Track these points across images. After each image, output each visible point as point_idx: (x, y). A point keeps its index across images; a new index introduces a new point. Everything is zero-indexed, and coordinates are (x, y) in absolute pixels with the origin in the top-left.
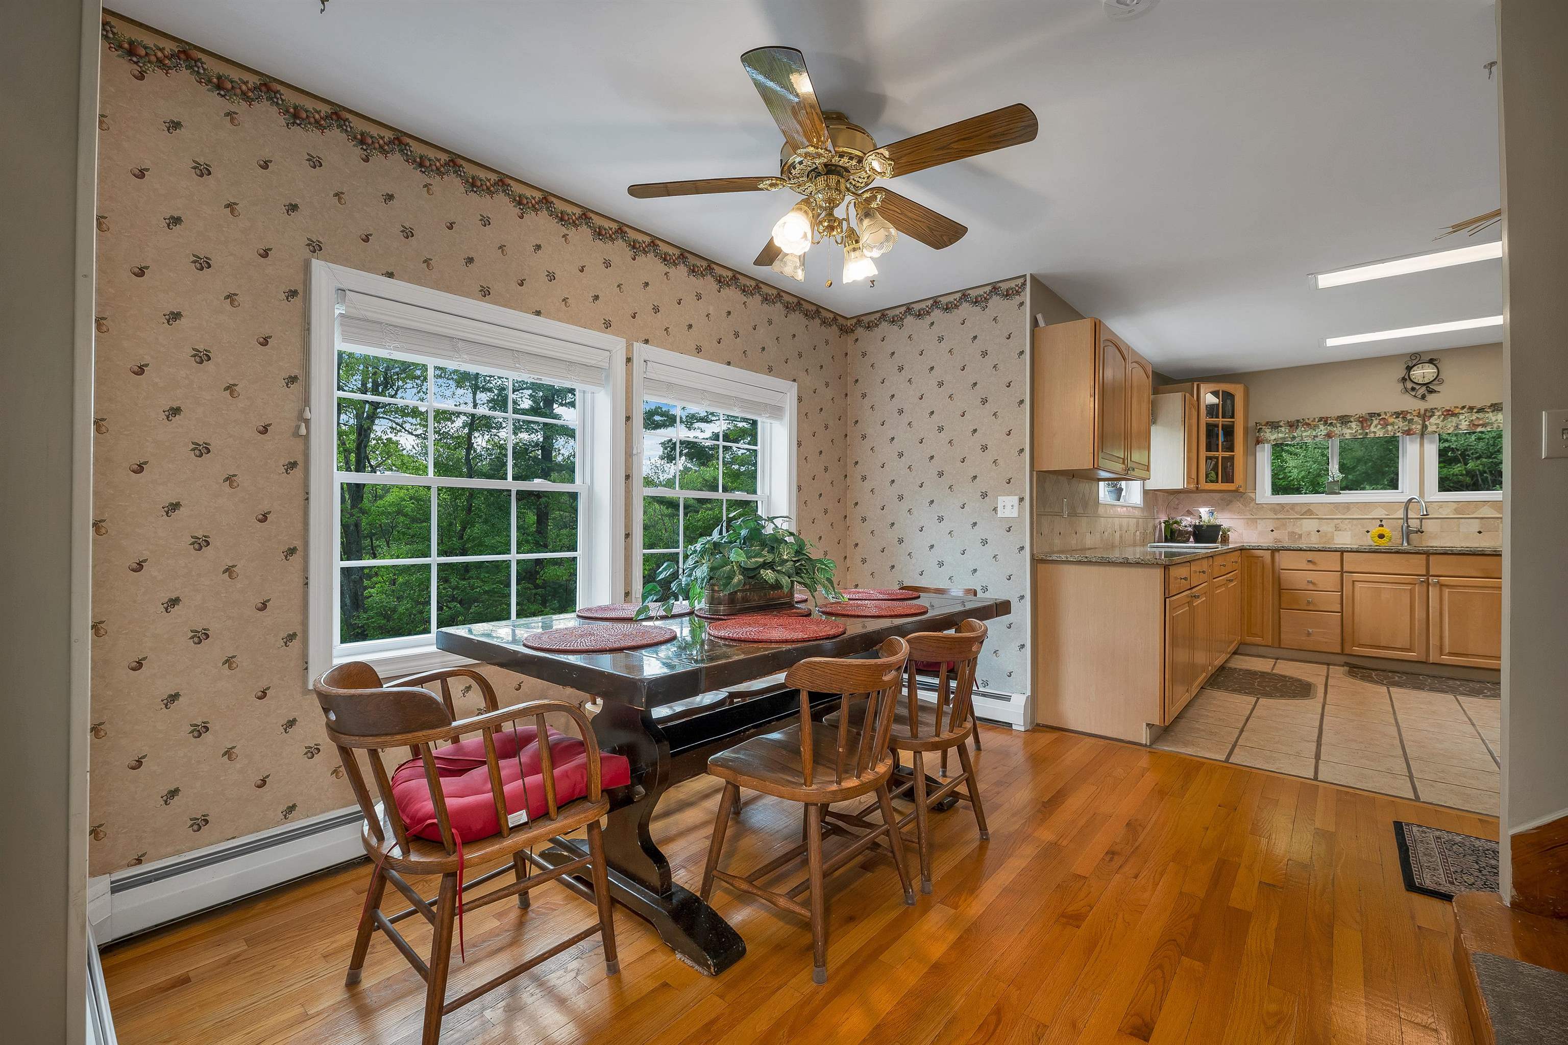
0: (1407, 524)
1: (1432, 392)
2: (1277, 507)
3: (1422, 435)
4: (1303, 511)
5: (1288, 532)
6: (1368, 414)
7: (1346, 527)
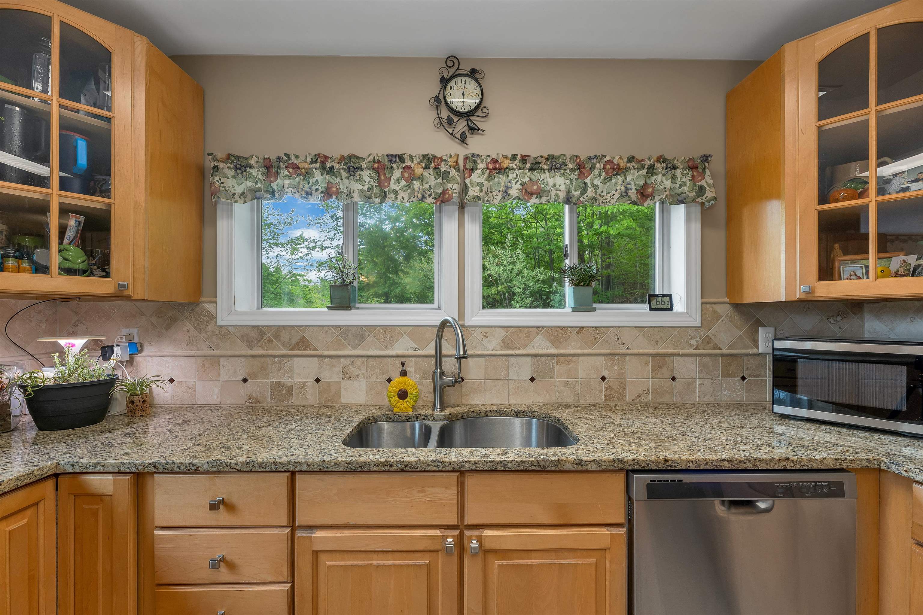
0: (441, 369)
1: (474, 130)
2: (254, 334)
3: (462, 207)
4: (294, 342)
5: (271, 383)
6: (387, 156)
7: (358, 372)
